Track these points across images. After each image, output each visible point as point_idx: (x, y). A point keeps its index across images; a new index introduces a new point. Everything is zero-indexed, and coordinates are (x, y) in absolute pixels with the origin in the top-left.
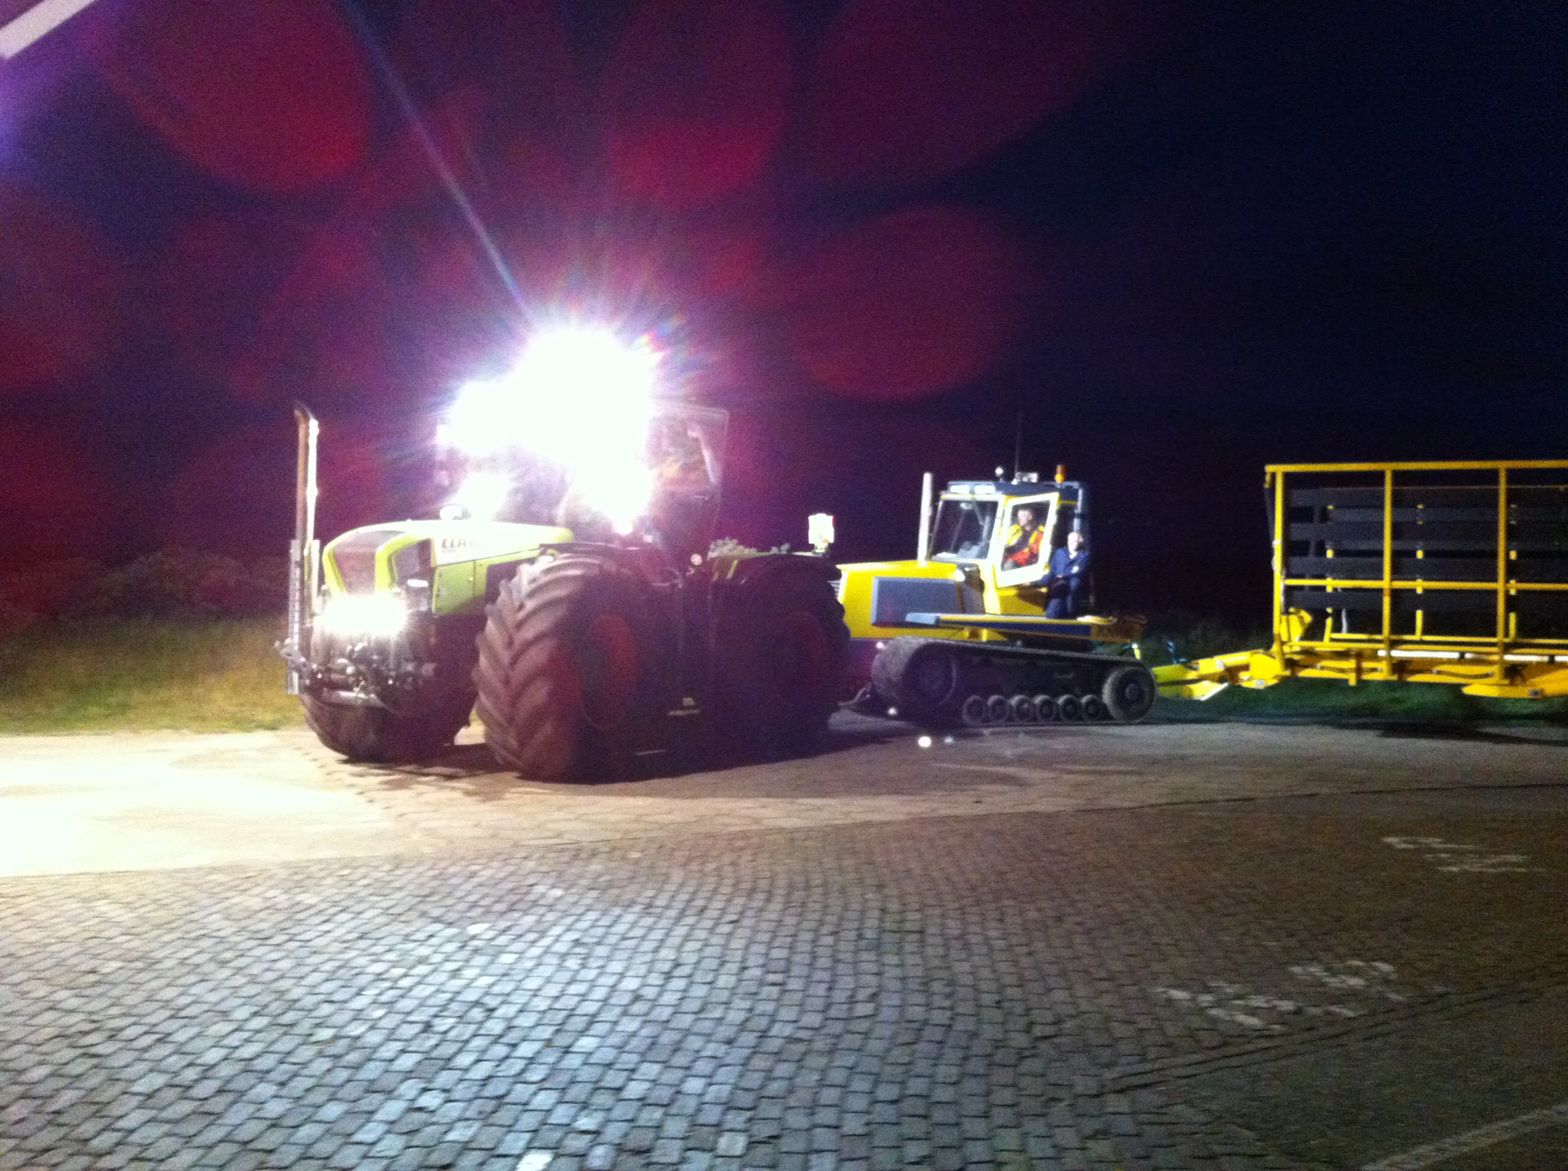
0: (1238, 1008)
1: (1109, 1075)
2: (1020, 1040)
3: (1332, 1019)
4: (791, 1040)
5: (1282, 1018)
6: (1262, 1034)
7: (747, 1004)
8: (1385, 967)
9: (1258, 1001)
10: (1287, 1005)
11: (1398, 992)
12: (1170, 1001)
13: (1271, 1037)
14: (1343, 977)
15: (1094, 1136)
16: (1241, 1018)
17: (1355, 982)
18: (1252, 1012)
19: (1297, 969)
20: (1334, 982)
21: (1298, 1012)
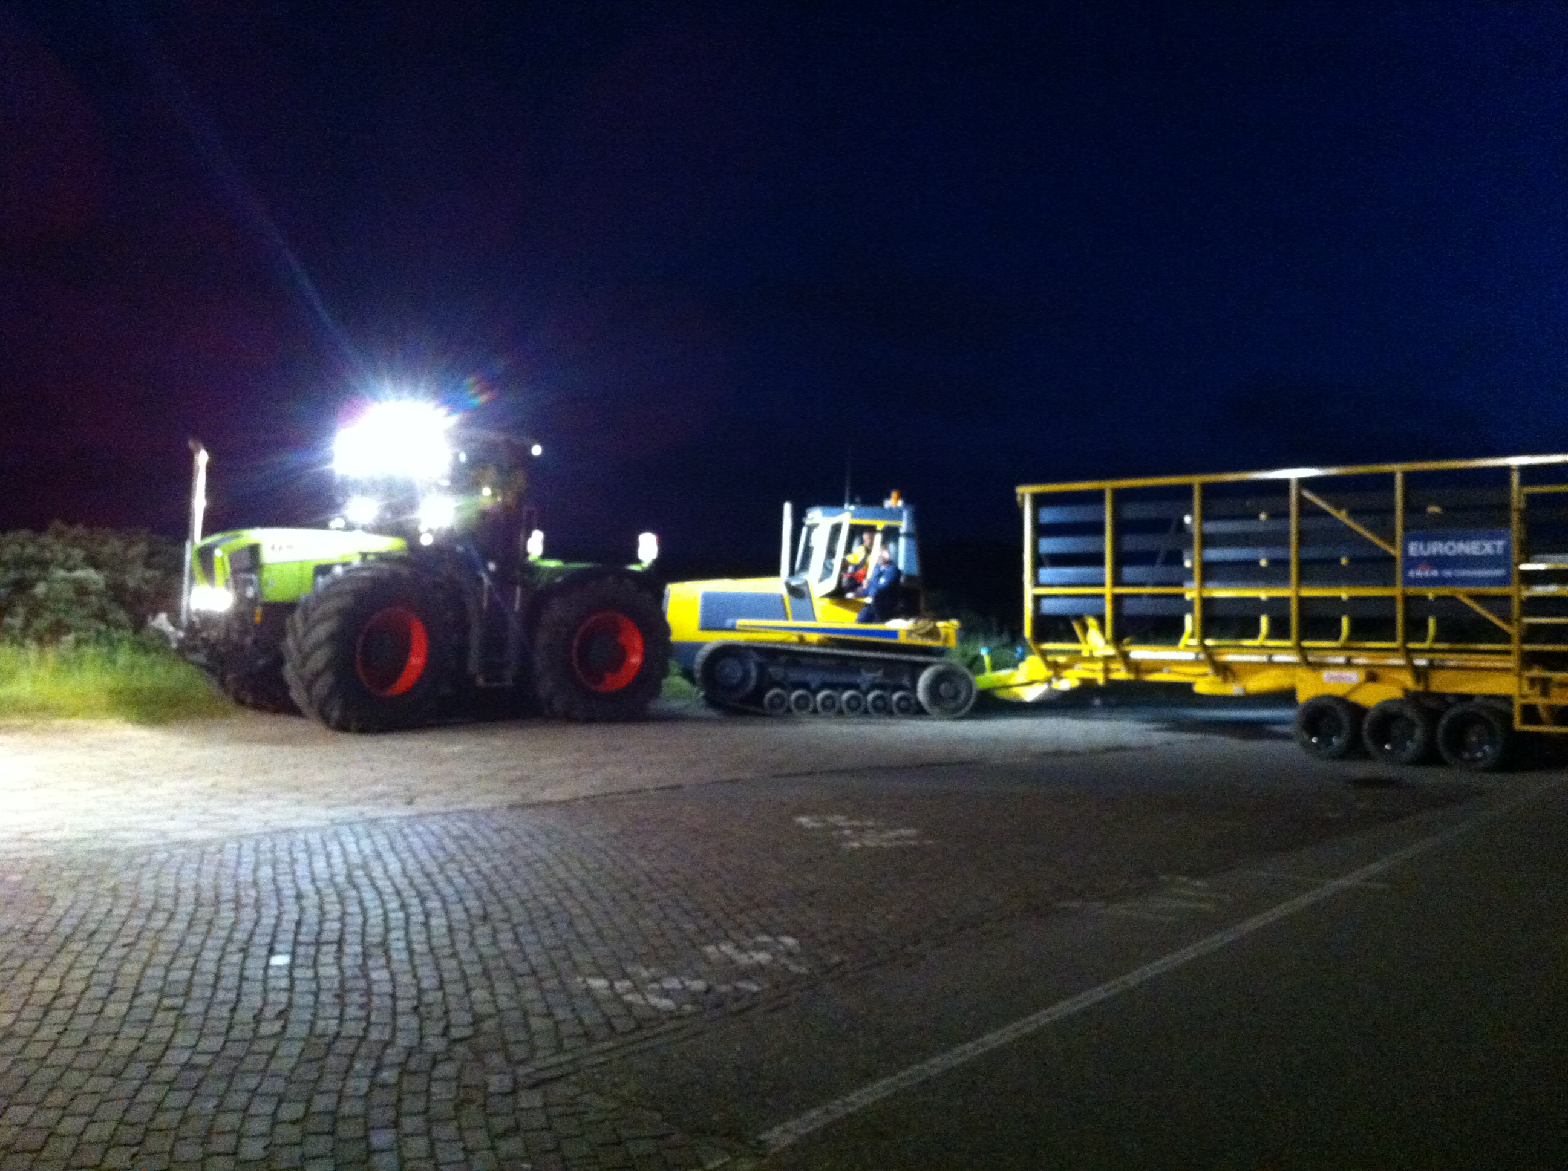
0: (652, 992)
1: (522, 1071)
2: (436, 1044)
3: (738, 995)
4: (188, 1066)
5: (694, 997)
6: (672, 1016)
7: (139, 1032)
8: (789, 941)
9: (672, 983)
10: (698, 985)
11: (799, 964)
12: (589, 991)
13: (681, 1017)
14: (752, 953)
15: (506, 1134)
16: (654, 1000)
17: (763, 957)
18: (666, 994)
19: (710, 949)
20: (743, 959)
21: (709, 990)
